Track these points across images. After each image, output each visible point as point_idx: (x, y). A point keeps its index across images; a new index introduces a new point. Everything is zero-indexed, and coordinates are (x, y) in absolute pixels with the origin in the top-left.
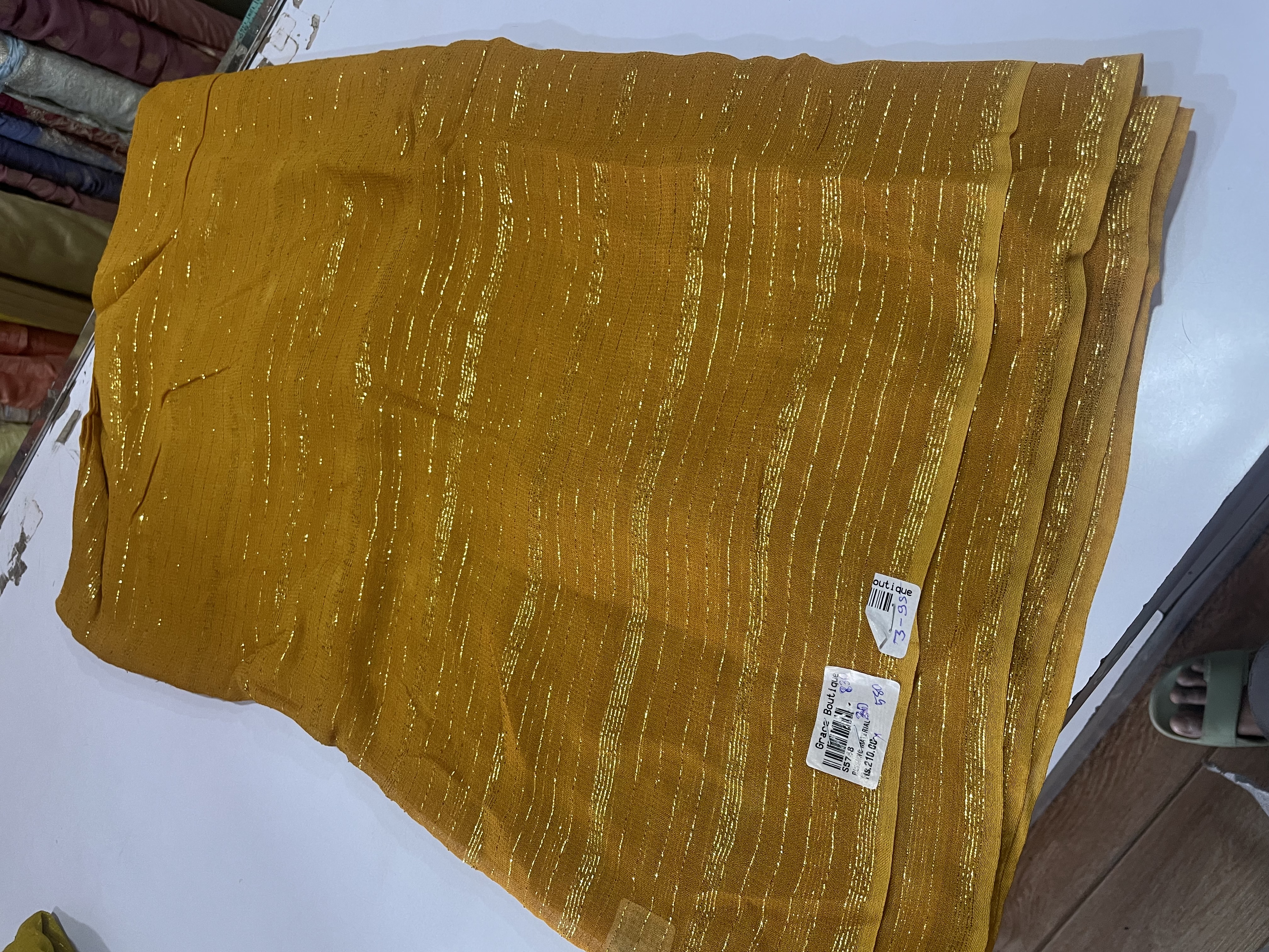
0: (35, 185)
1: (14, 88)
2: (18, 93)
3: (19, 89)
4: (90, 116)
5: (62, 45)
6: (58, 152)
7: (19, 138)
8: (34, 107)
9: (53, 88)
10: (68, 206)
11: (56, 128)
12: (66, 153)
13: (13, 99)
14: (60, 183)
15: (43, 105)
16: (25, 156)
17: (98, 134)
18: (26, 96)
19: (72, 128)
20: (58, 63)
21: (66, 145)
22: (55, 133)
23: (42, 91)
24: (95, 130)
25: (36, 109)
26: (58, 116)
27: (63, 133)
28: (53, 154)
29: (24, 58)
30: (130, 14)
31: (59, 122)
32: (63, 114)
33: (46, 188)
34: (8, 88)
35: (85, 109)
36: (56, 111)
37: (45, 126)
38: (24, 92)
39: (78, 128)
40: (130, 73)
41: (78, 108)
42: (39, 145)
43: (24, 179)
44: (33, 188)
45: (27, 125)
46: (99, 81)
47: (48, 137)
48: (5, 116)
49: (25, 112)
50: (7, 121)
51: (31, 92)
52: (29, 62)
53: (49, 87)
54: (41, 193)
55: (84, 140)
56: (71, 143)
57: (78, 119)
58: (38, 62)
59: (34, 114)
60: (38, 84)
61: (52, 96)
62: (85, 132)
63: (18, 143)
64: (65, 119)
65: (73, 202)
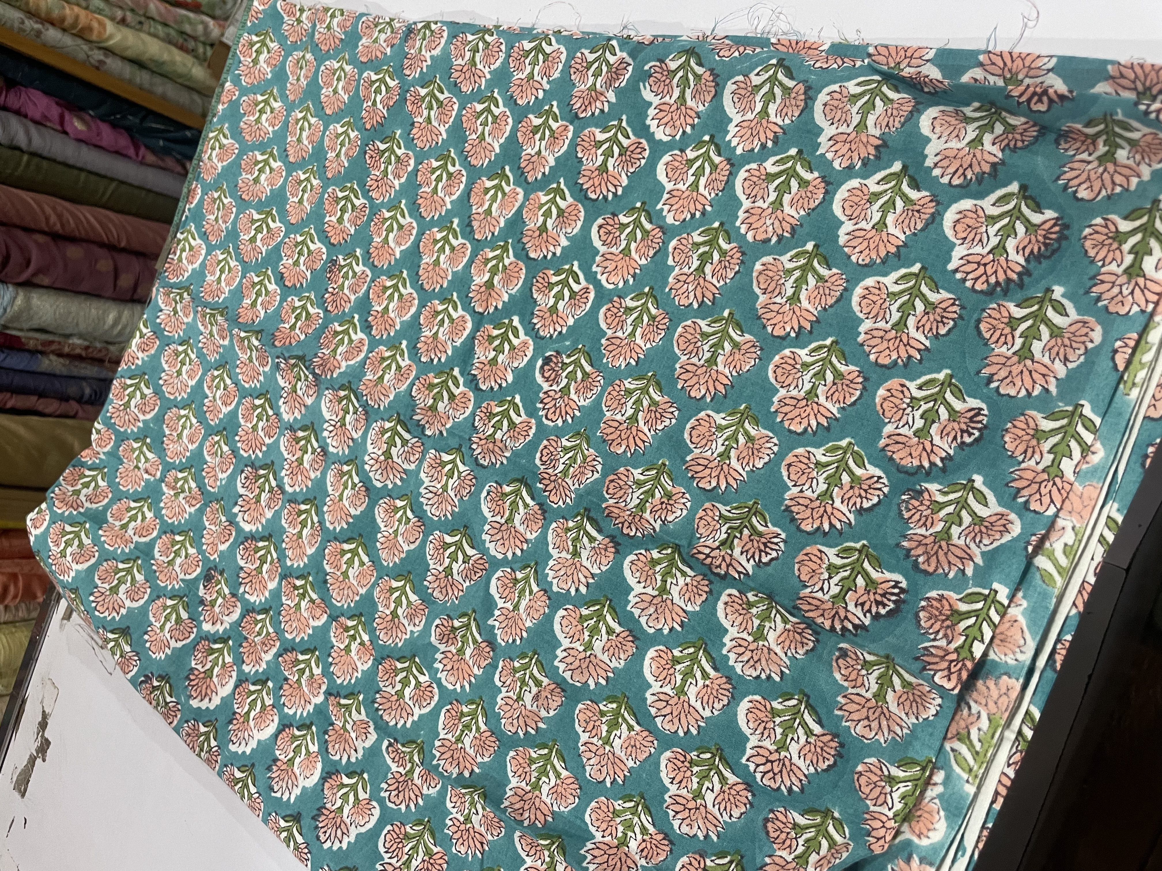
0: (41, 405)
1: (10, 325)
2: (15, 329)
3: (15, 325)
4: (81, 336)
5: (46, 281)
6: (58, 372)
7: (21, 367)
8: (30, 338)
9: (44, 318)
10: (74, 417)
11: (53, 352)
12: (65, 371)
13: (11, 336)
14: (65, 398)
15: (37, 335)
16: (30, 382)
17: (90, 350)
18: (21, 330)
19: (66, 350)
20: (45, 297)
21: (64, 365)
22: (53, 357)
23: (35, 323)
24: (87, 348)
25: (33, 340)
26: (52, 342)
27: (60, 355)
28: (54, 376)
29: (15, 298)
30: (102, 245)
31: (54, 347)
32: (57, 339)
33: (52, 406)
34: (5, 327)
35: (75, 332)
36: (50, 338)
37: (42, 353)
38: (19, 326)
39: (72, 349)
40: (109, 293)
41: (68, 332)
42: (39, 370)
43: (31, 401)
44: (40, 408)
45: (27, 355)
46: (83, 305)
47: (47, 362)
48: (6, 351)
49: (23, 344)
50: (8, 355)
51: (26, 326)
52: (19, 301)
53: (40, 318)
54: (47, 411)
55: (79, 358)
56: (68, 362)
57: (71, 341)
58: (28, 300)
59: (31, 344)
60: (31, 318)
61: (43, 325)
62: (78, 351)
63: (22, 371)
64: (59, 343)
65: (77, 413)
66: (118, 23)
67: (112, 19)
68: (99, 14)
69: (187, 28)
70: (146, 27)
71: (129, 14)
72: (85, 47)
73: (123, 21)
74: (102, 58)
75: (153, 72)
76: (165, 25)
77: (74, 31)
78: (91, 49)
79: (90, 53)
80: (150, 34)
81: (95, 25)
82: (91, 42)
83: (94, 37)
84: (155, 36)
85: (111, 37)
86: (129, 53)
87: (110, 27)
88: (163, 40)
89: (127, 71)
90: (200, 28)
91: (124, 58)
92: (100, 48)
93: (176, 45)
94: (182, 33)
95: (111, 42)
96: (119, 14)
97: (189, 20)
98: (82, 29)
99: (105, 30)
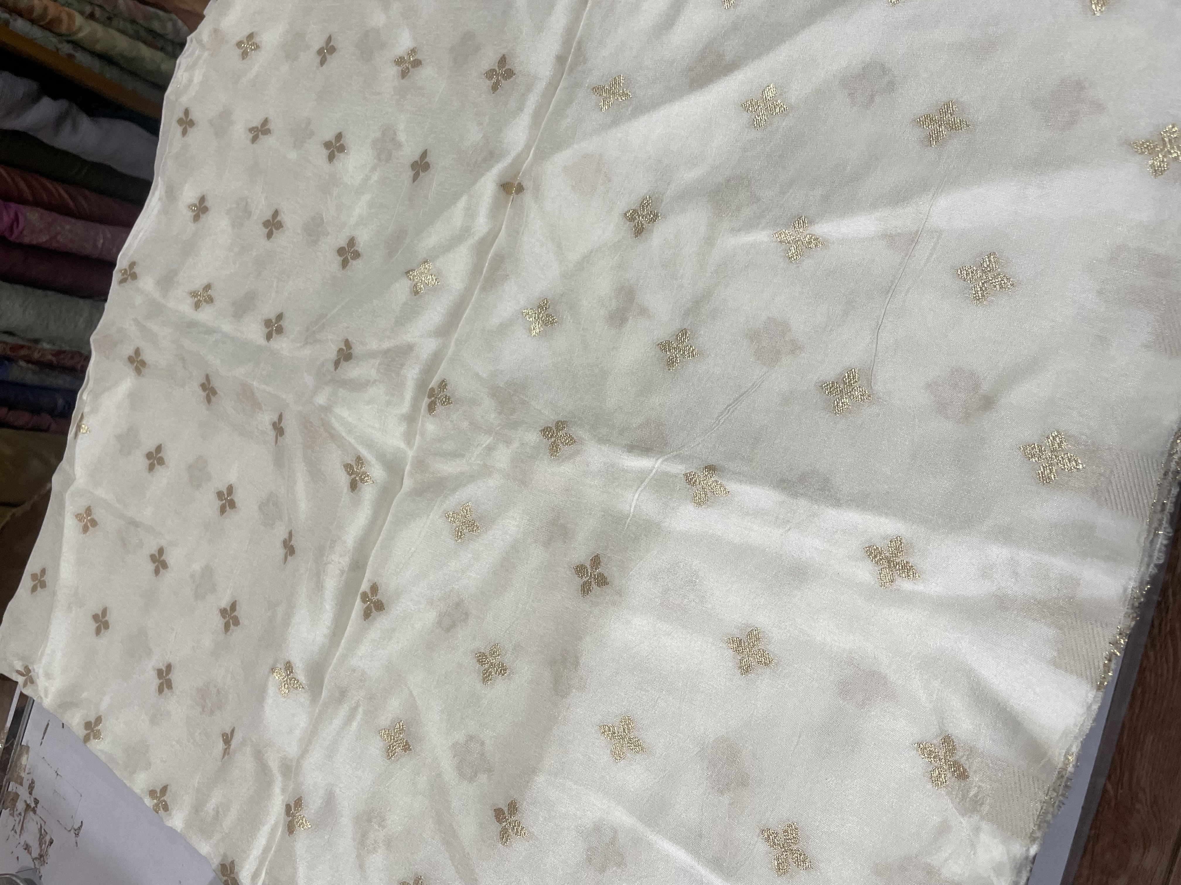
0: (12, 417)
4: (51, 340)
6: (27, 382)
9: (12, 320)
10: (46, 430)
11: (22, 358)
12: (35, 381)
14: (36, 411)
15: (7, 339)
17: (62, 356)
19: (36, 356)
21: (35, 373)
22: (22, 364)
23: (3, 324)
24: (57, 354)
25: (1, 343)
26: (22, 347)
27: (30, 362)
28: (24, 386)
31: (24, 352)
32: (26, 343)
33: (24, 418)
35: (46, 334)
36: (20, 342)
37: (12, 359)
39: (43, 355)
41: (38, 335)
42: (9, 380)
44: (11, 420)
46: (54, 306)
47: (16, 370)
53: (8, 319)
54: (20, 422)
55: (50, 365)
56: (38, 370)
57: (41, 347)
62: (50, 357)
64: (29, 348)
65: (49, 426)
66: (87, 18)
67: (82, 13)
68: (68, 7)
69: (156, 26)
70: (115, 22)
71: (97, 8)
72: (54, 40)
73: (92, 16)
74: (72, 52)
75: (122, 69)
76: (133, 22)
77: (42, 23)
78: (60, 42)
79: (60, 46)
80: (119, 31)
81: (64, 17)
82: (59, 35)
83: (63, 28)
84: (123, 32)
85: (80, 29)
86: (98, 47)
87: (79, 20)
88: (131, 37)
89: (96, 65)
90: (169, 25)
91: (93, 53)
92: (69, 42)
93: (145, 43)
94: (151, 31)
95: (81, 35)
96: (88, 9)
97: (158, 18)
98: (52, 21)
99: (74, 22)
